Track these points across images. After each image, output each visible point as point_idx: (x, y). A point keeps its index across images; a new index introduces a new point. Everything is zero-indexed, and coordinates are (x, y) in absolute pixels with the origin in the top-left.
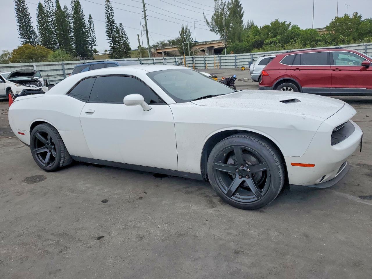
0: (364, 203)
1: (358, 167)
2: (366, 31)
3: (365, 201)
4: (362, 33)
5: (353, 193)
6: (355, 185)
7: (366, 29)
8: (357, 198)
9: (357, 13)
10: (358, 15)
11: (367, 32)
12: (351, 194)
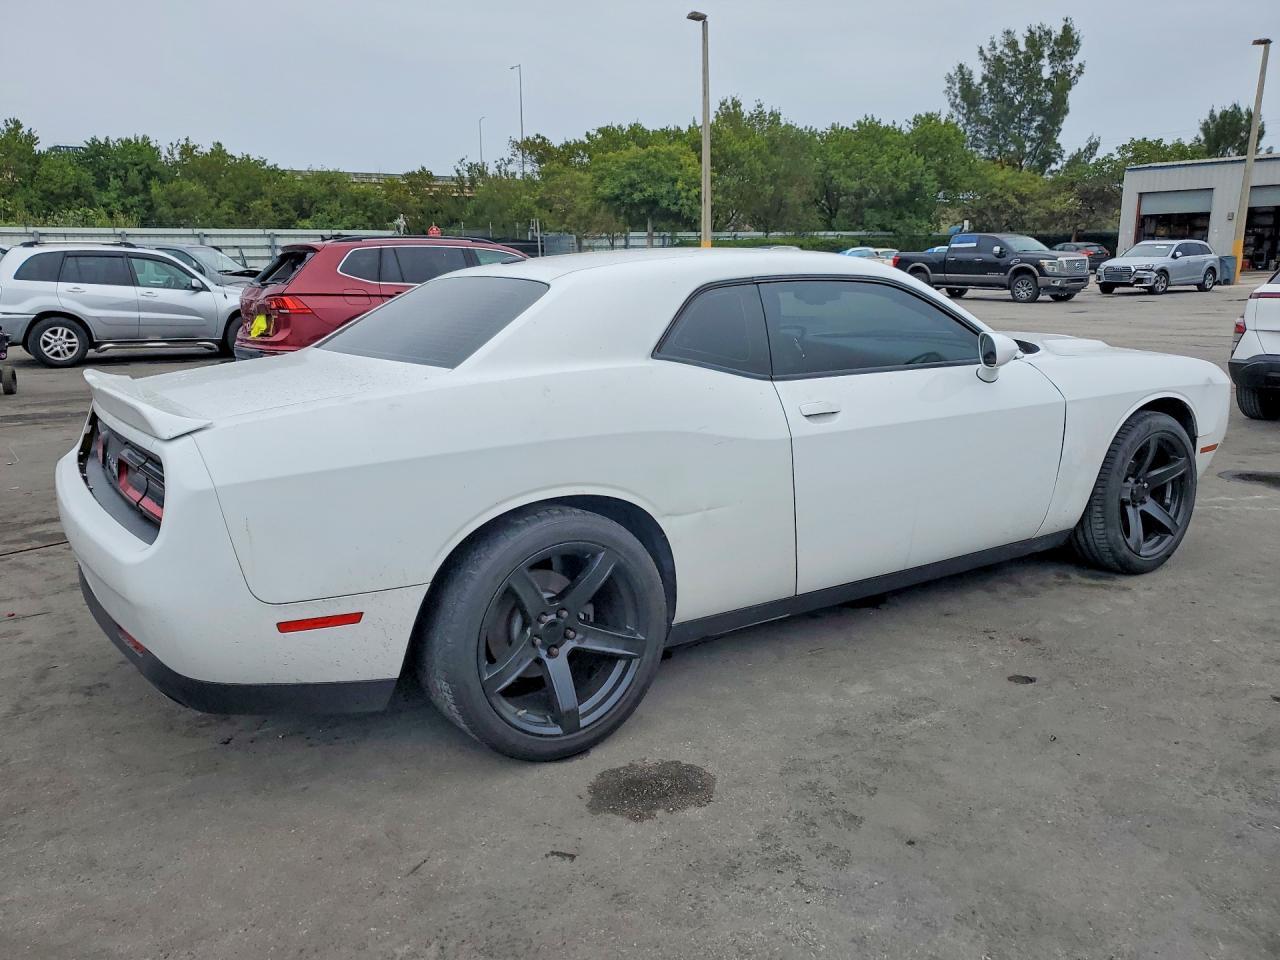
2: (66, 189)
4: (52, 193)
7: (65, 181)
9: (18, 125)
10: (25, 130)
11: (70, 191)
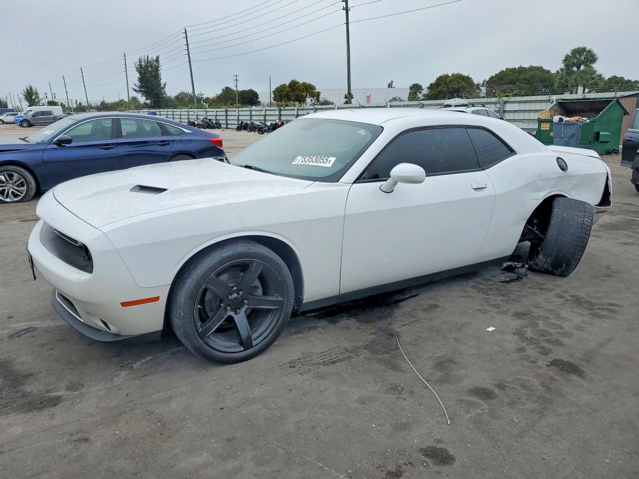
0: (28, 323)
1: (54, 394)
3: (26, 326)
5: (47, 331)
6: (47, 344)
8: (38, 326)
12: (49, 327)
